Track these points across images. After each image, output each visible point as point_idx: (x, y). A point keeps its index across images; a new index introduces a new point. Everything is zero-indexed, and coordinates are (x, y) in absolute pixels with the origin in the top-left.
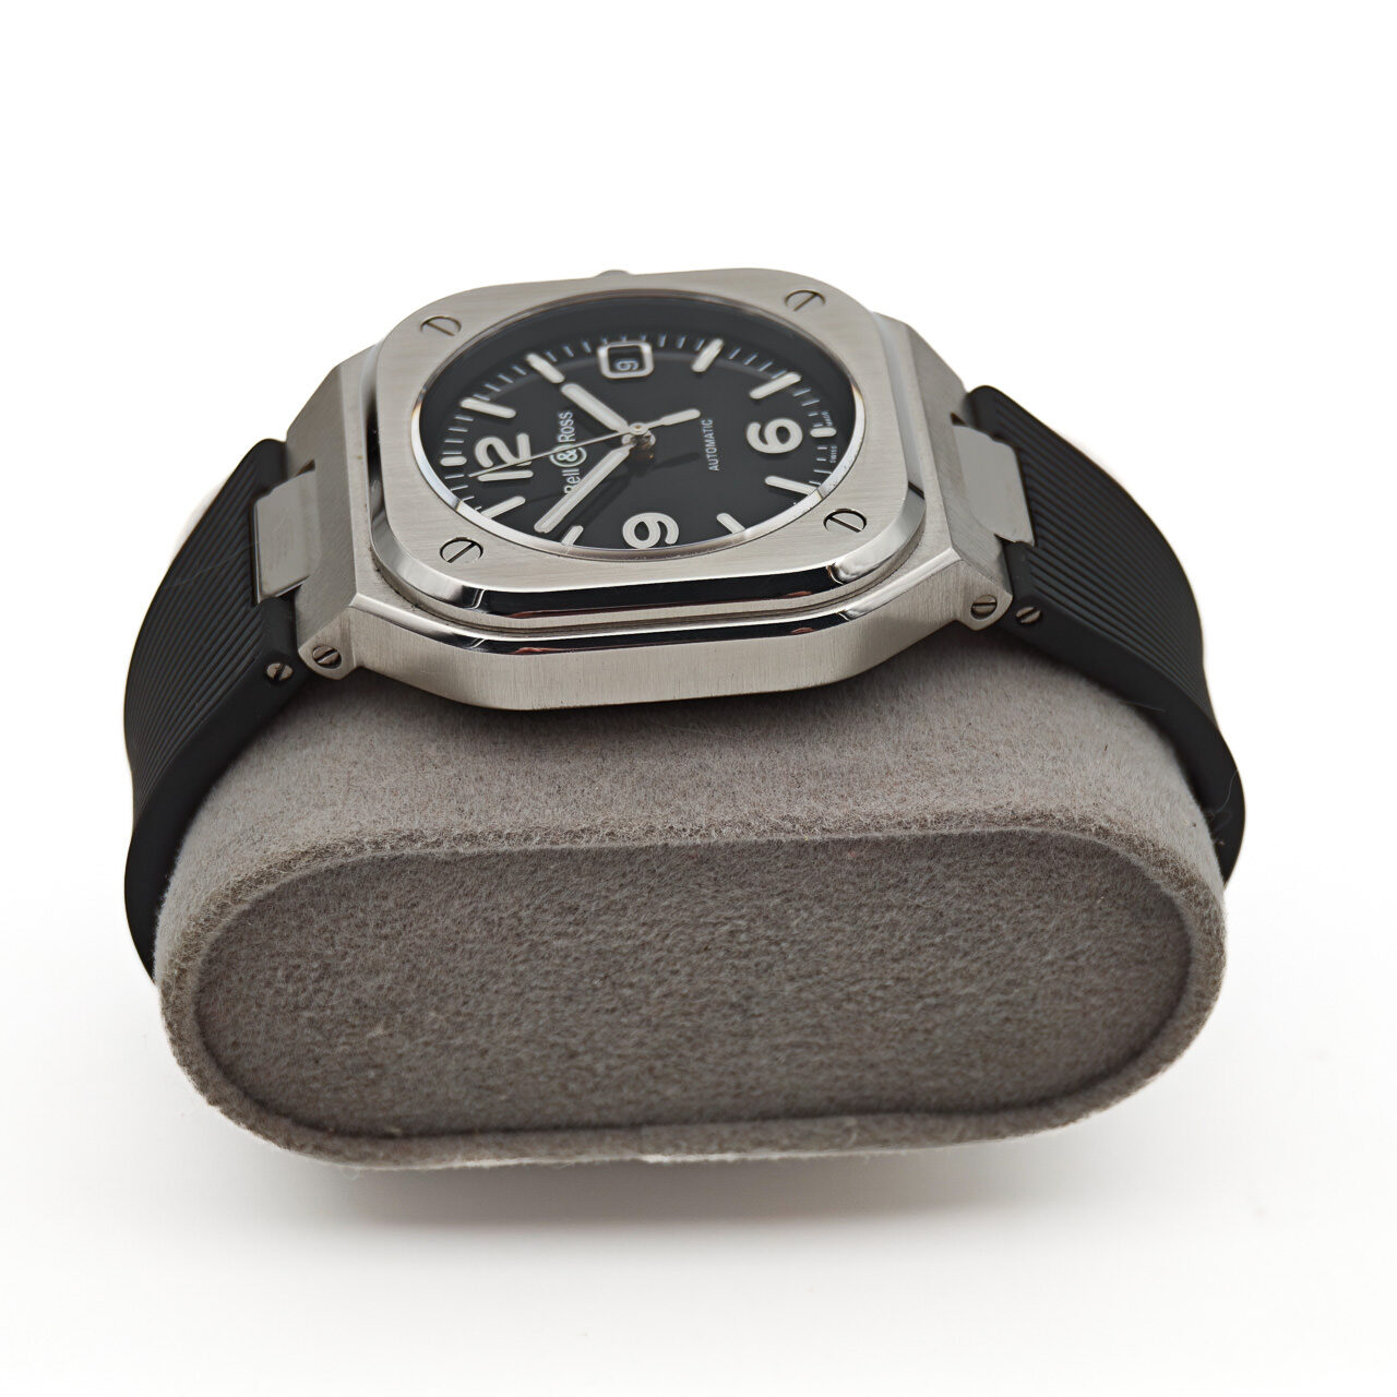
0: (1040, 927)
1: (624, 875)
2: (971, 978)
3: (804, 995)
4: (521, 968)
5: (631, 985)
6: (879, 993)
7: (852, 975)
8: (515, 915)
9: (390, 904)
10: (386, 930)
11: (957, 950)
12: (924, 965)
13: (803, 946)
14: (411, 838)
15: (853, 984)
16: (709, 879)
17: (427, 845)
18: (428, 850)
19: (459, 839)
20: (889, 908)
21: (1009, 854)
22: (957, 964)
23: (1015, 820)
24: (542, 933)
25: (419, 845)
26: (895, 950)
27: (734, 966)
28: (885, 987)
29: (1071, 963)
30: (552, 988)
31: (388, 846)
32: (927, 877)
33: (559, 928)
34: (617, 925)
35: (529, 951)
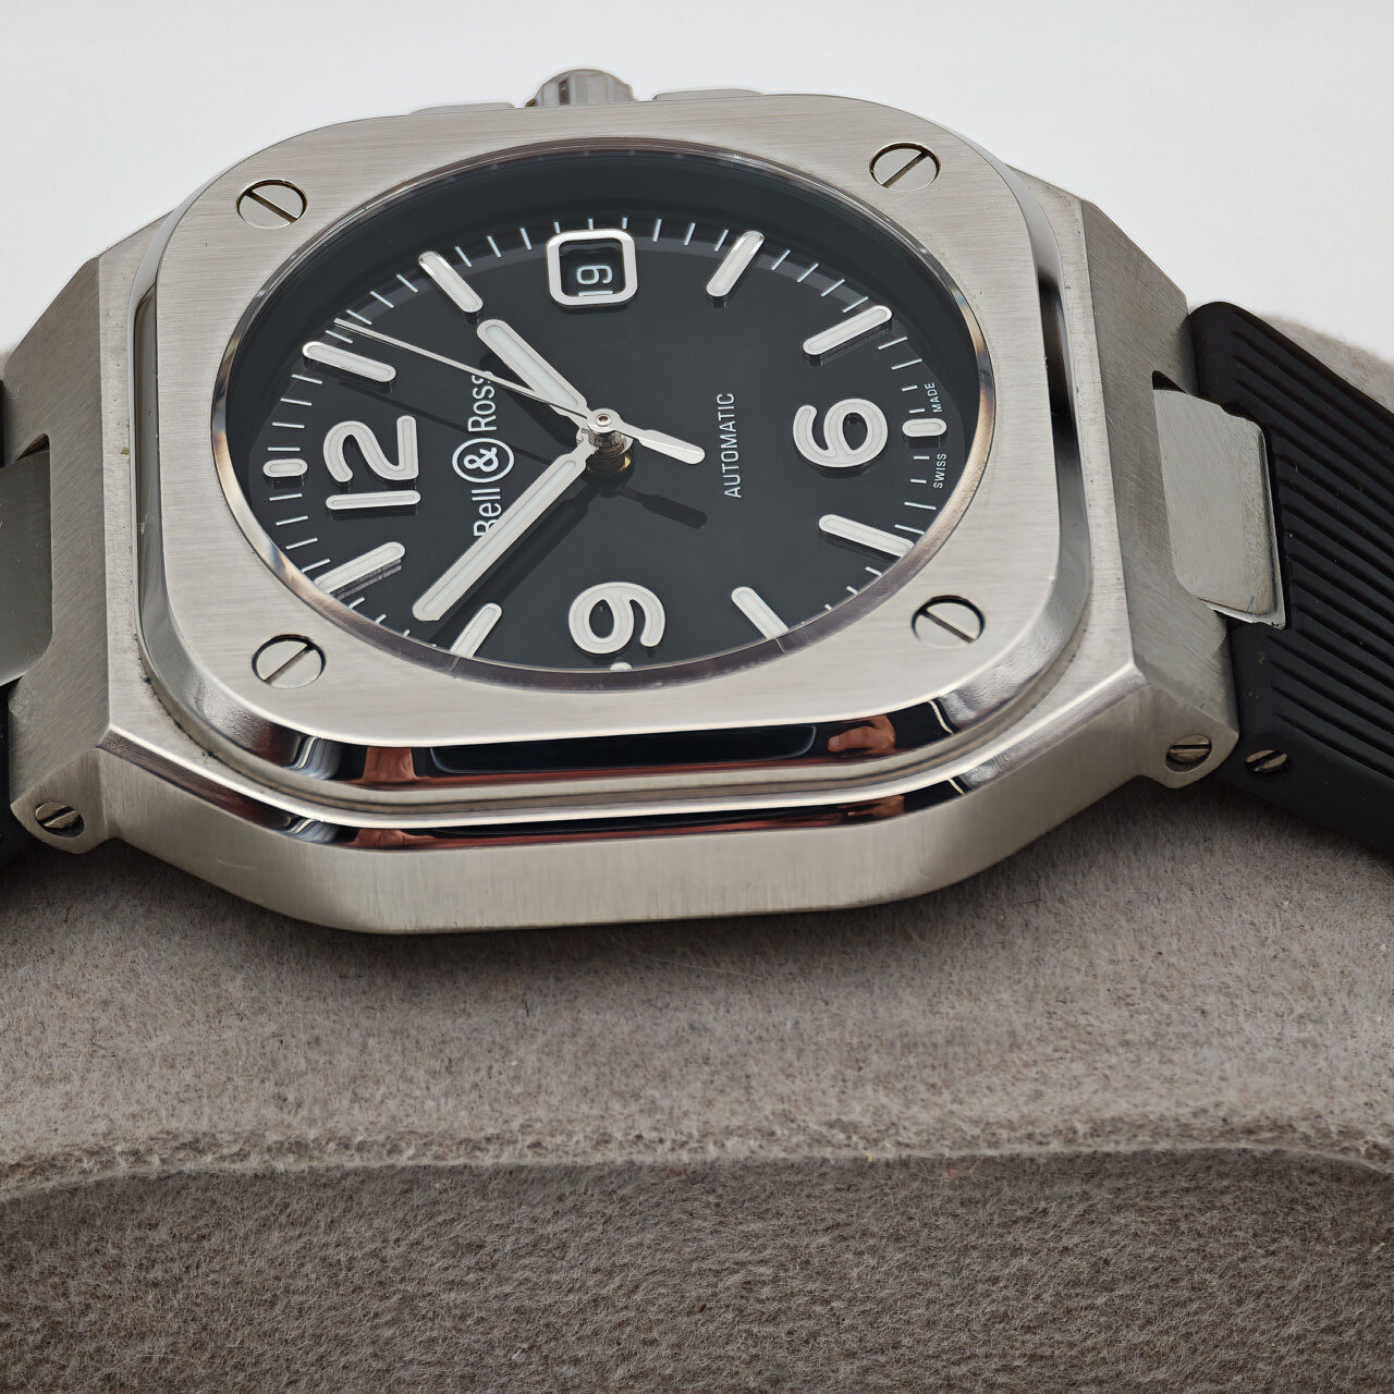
0: (1276, 1283)
1: (561, 1199)
2: (1160, 1358)
3: (872, 1379)
4: (388, 1333)
5: (576, 1361)
6: (1002, 1379)
7: (952, 1350)
8: (374, 1254)
9: (162, 1234)
10: (157, 1273)
11: (1133, 1315)
12: (1078, 1337)
13: (869, 1306)
14: (195, 1147)
15: (957, 1363)
16: (708, 1204)
17: (223, 1158)
18: (226, 1165)
19: (279, 1149)
20: (1016, 1252)
21: (1221, 1175)
22: (1134, 1336)
23: (1229, 1132)
24: (422, 1282)
25: (209, 1158)
26: (1029, 1314)
27: (750, 1333)
28: (1012, 1370)
29: (1332, 1339)
30: (439, 1363)
31: (155, 1160)
32: (1081, 1207)
33: (451, 1275)
34: (549, 1271)
35: (399, 1310)
